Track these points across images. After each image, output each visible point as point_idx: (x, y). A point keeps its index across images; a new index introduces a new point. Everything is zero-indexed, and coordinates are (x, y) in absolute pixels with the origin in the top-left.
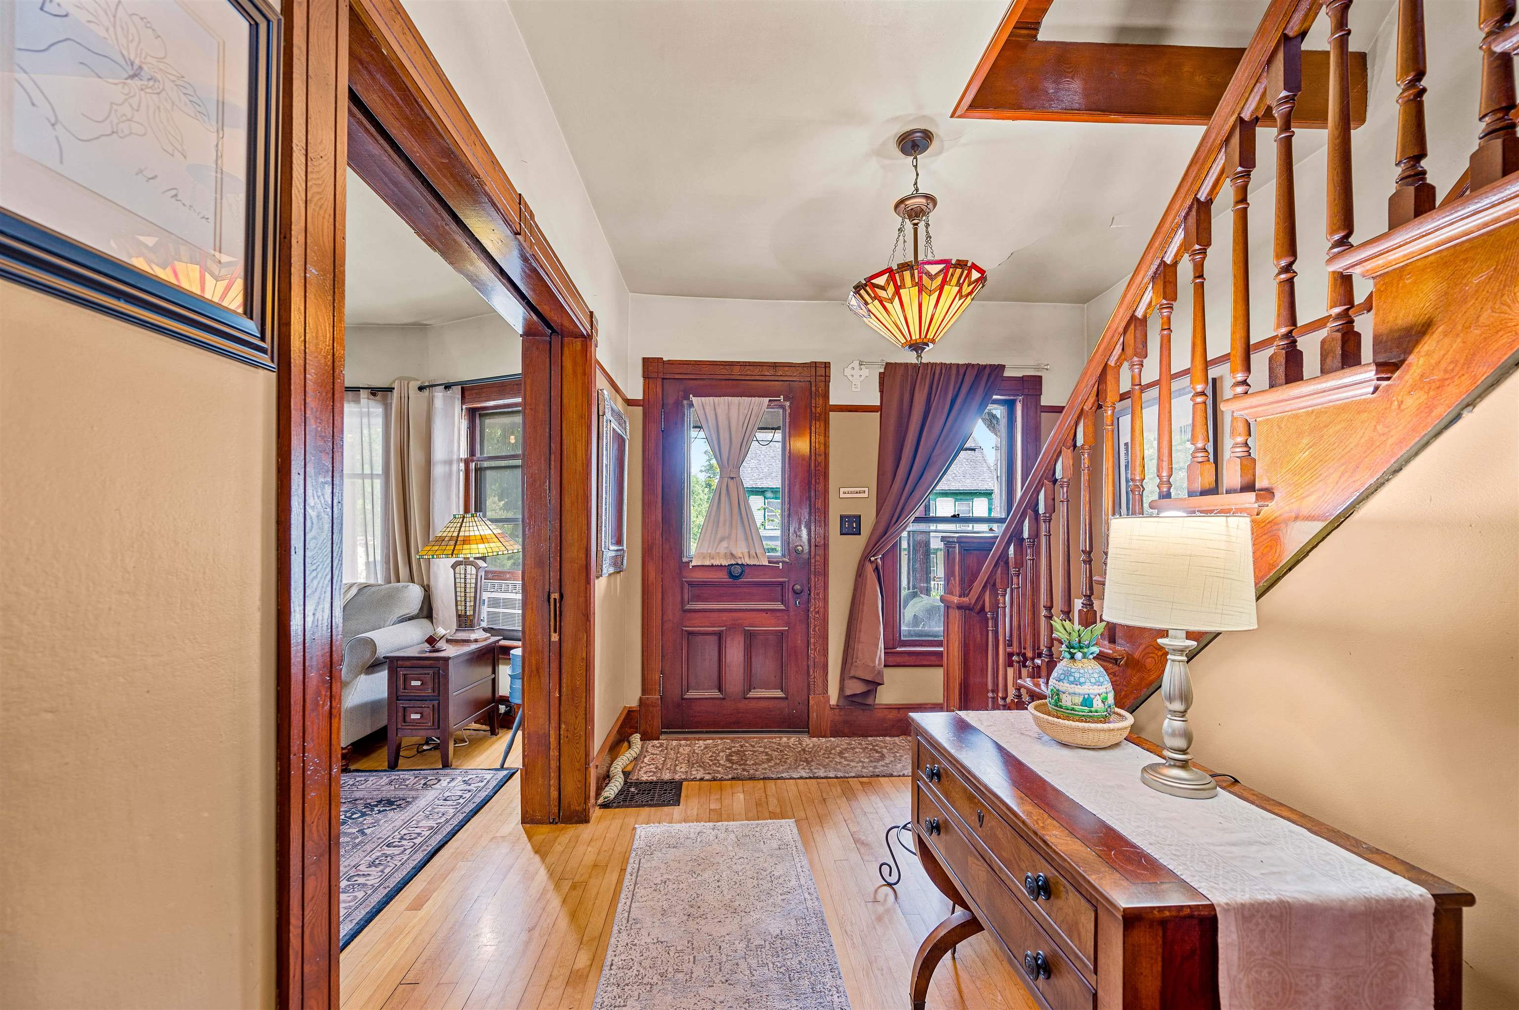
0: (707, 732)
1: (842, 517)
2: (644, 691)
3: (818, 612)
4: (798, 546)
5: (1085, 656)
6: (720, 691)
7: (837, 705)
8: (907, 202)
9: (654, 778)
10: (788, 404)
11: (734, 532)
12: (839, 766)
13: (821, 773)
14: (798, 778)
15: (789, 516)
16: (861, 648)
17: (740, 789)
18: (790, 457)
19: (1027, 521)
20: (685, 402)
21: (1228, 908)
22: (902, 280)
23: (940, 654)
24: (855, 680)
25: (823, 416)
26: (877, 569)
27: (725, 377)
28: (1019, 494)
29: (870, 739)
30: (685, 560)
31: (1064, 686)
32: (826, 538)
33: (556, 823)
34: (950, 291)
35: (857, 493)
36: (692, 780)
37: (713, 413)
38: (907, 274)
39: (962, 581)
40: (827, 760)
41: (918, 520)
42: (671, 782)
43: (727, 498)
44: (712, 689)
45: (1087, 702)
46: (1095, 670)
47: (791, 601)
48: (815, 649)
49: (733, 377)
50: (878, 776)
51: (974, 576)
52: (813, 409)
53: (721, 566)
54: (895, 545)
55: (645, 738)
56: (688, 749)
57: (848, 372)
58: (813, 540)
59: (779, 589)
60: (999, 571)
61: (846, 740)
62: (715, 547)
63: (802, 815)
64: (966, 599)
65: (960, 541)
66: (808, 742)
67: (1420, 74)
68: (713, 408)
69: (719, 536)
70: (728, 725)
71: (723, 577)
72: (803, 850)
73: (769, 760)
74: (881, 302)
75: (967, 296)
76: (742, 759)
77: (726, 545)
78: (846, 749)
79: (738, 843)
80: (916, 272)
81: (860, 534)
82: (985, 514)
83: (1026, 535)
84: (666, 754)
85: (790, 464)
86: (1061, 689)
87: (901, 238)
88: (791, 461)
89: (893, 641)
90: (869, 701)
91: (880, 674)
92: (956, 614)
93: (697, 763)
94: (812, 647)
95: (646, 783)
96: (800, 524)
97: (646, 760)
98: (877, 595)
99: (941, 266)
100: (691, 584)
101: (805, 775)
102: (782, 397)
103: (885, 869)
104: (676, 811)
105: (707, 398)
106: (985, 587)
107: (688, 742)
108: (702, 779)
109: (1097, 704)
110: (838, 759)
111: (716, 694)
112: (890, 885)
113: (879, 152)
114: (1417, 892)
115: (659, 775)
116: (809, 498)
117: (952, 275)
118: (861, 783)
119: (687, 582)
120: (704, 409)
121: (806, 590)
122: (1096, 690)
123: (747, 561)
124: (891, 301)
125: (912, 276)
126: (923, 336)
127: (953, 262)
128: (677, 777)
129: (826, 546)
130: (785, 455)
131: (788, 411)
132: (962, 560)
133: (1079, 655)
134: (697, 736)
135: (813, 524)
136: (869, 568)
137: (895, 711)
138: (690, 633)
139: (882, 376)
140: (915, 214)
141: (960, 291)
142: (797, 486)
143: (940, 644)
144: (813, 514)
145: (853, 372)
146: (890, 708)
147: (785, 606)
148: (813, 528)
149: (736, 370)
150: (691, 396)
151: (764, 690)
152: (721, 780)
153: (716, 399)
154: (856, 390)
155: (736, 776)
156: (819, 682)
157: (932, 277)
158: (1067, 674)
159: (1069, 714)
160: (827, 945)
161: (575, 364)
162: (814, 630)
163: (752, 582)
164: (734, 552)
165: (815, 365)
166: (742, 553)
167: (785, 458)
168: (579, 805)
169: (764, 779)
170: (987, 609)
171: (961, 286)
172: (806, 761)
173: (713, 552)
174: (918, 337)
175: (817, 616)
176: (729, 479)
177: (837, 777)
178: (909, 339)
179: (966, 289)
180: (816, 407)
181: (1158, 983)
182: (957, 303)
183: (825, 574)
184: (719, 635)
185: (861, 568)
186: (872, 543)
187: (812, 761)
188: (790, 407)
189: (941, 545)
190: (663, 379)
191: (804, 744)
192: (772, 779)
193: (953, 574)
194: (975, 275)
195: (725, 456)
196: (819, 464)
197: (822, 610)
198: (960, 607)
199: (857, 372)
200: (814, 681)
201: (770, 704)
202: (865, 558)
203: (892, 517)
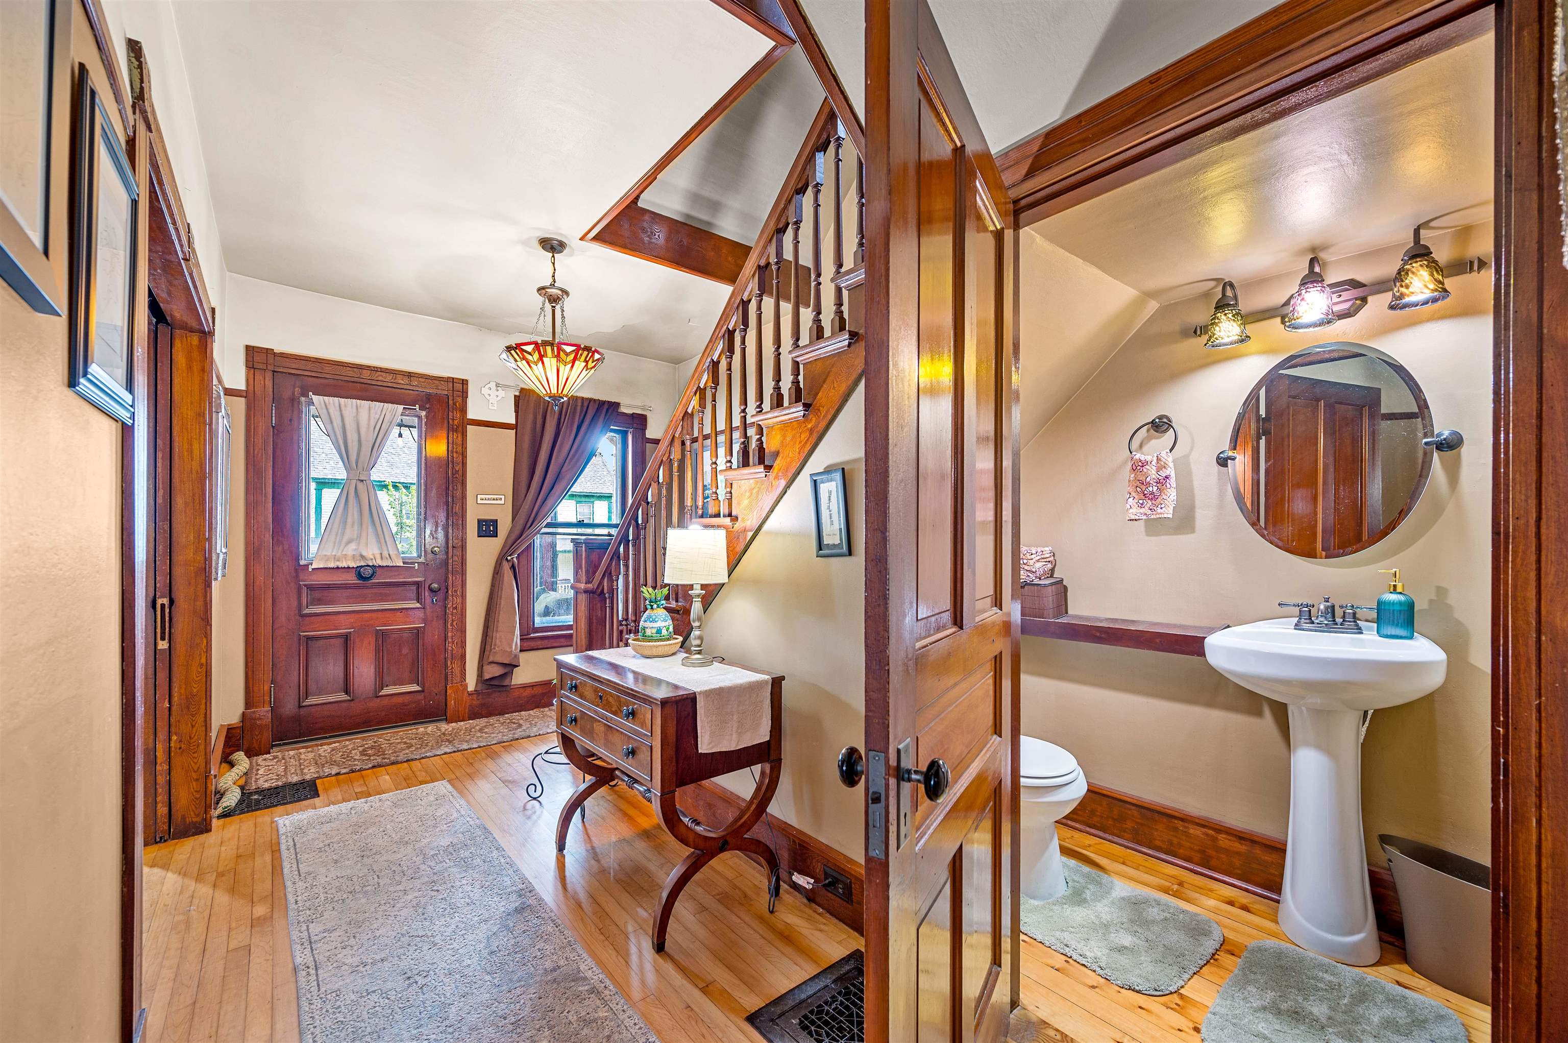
0: (331, 737)
1: (479, 521)
2: (249, 703)
3: (456, 608)
4: (434, 547)
5: (658, 607)
6: (347, 694)
7: (475, 691)
8: (547, 290)
9: (280, 783)
10: (423, 413)
11: (364, 534)
12: (480, 739)
13: (465, 746)
14: (443, 754)
15: (425, 518)
16: (499, 638)
17: (384, 772)
18: (426, 464)
19: (631, 528)
20: (303, 399)
21: (700, 693)
22: (545, 351)
23: (571, 636)
24: (493, 665)
25: (460, 429)
26: (513, 567)
27: (352, 379)
28: (630, 501)
29: (506, 715)
30: (302, 562)
31: (648, 624)
32: (464, 541)
33: (165, 841)
34: (580, 365)
35: (494, 500)
36: (327, 777)
37: (338, 413)
38: (549, 349)
39: (587, 572)
40: (468, 737)
41: (549, 525)
42: (302, 783)
43: (355, 501)
44: (339, 692)
45: (659, 631)
46: (662, 613)
47: (428, 600)
48: (453, 643)
49: (362, 381)
50: (517, 739)
51: (596, 567)
52: (451, 421)
53: (349, 568)
54: (529, 546)
55: (250, 754)
56: (311, 755)
57: (485, 391)
58: (450, 542)
59: (415, 588)
60: (614, 563)
61: (485, 720)
62: (341, 548)
63: (453, 776)
64: (590, 586)
65: (586, 542)
66: (444, 726)
67: (779, 347)
68: (338, 408)
69: (345, 539)
70: (357, 726)
71: (352, 579)
72: (458, 795)
73: (409, 747)
74: (528, 363)
75: (591, 368)
76: (379, 752)
77: (354, 547)
78: (485, 726)
79: (395, 805)
80: (555, 348)
81: (497, 536)
82: (606, 521)
83: (631, 538)
84: (285, 763)
85: (426, 470)
86: (646, 626)
87: (543, 315)
88: (427, 466)
89: (528, 628)
90: (506, 683)
91: (516, 657)
92: (583, 598)
93: (327, 763)
94: (450, 640)
95: (268, 790)
96: (437, 527)
97: (260, 772)
98: (514, 590)
99: (575, 348)
100: (310, 588)
101: (448, 751)
102: (417, 406)
103: (532, 788)
104: (316, 801)
105: (331, 399)
106: (604, 575)
107: (309, 749)
108: (338, 774)
109: (664, 632)
110: (479, 734)
111: (343, 697)
112: (535, 799)
113: (525, 243)
114: (766, 677)
115: (284, 780)
116: (447, 503)
117: (581, 355)
118: (503, 747)
119: (305, 585)
120: (327, 409)
121: (443, 588)
122: (664, 624)
123: (379, 562)
124: (536, 363)
125: (553, 350)
126: (560, 392)
127: (582, 346)
128: (308, 777)
129: (463, 548)
130: (421, 462)
131: (424, 420)
132: (587, 557)
133: (655, 606)
134: (319, 742)
135: (450, 528)
136: (506, 566)
137: (530, 689)
138: (309, 638)
139: (517, 399)
140: (554, 300)
141: (586, 366)
142: (434, 491)
143: (569, 627)
144: (451, 518)
145: (490, 392)
146: (524, 687)
147: (421, 604)
148: (450, 531)
149: (366, 374)
150: (311, 393)
151: (398, 687)
152: (360, 770)
153: (342, 400)
154: (493, 408)
155: (376, 764)
156: (457, 671)
157: (567, 354)
158: (649, 617)
159: (650, 639)
160: (491, 839)
161: (190, 359)
162: (452, 625)
163: (385, 582)
164: (364, 554)
165: (453, 380)
166: (372, 553)
167: (421, 465)
168: (198, 815)
169: (408, 761)
170: (606, 591)
171: (587, 362)
172: (448, 740)
173: (339, 554)
174: (556, 392)
175: (455, 611)
176: (358, 482)
177: (480, 747)
178: (549, 392)
179: (591, 365)
180: (453, 419)
181: (675, 729)
182: (584, 373)
183: (463, 573)
184: (346, 638)
185: (498, 566)
186: (510, 542)
187: (454, 740)
188: (427, 417)
189: (570, 546)
190: (274, 371)
191: (443, 730)
192: (416, 759)
193: (581, 567)
194: (597, 356)
195: (353, 457)
196: (457, 472)
197: (459, 606)
198: (586, 591)
199: (493, 392)
200: (452, 672)
201: (407, 698)
202: (502, 557)
203: (527, 522)
